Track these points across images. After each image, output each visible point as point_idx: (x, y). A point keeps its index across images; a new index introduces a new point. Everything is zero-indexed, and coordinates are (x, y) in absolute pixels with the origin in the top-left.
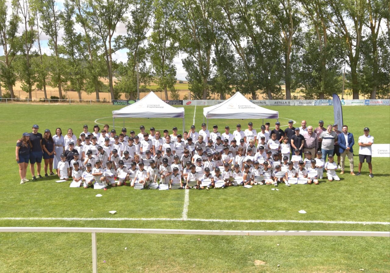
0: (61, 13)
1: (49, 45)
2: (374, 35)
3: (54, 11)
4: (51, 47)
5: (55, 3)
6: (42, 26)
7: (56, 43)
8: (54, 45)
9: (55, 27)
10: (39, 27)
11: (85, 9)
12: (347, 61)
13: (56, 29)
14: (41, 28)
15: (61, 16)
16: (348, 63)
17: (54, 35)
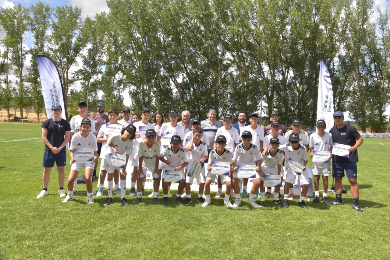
0: (31, 49)
1: (15, 74)
2: (284, 80)
3: (22, 46)
4: (16, 76)
5: (23, 40)
7: (21, 72)
8: (19, 74)
9: (22, 59)
10: (8, 59)
11: (50, 46)
12: (264, 98)
14: (10, 59)
15: (31, 52)
16: (265, 100)
17: (21, 66)
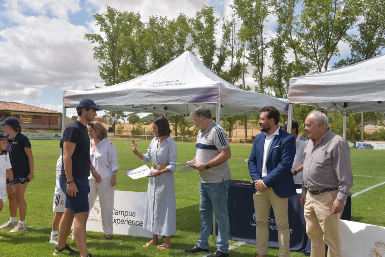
0: (273, 39)
1: (253, 77)
3: (262, 38)
4: (255, 79)
5: (264, 29)
6: (248, 56)
7: (261, 74)
8: (259, 77)
9: (262, 56)
10: (245, 58)
11: (298, 31)
13: (263, 58)
14: (247, 58)
15: (271, 44)
17: (261, 64)
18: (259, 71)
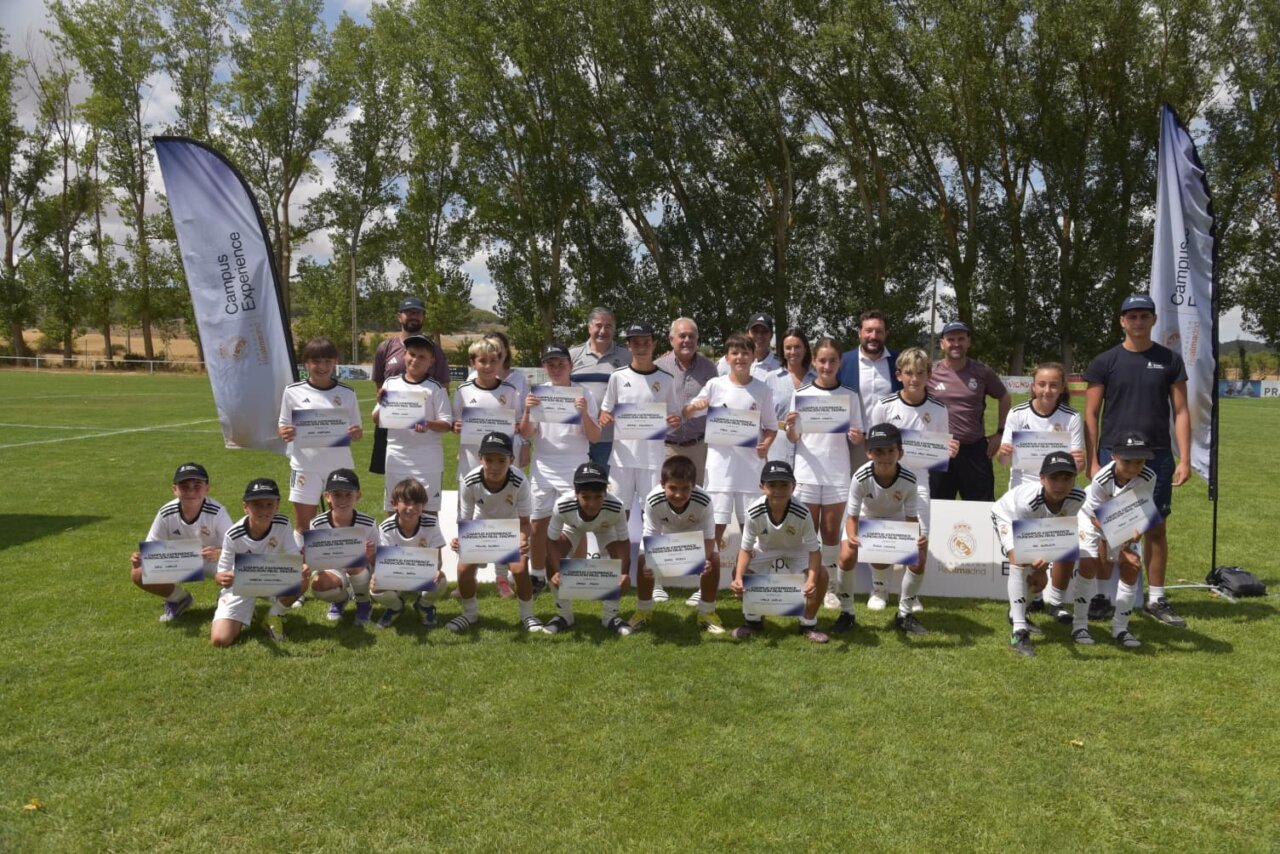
0: (169, 130)
1: (121, 215)
3: (139, 123)
4: (126, 220)
5: (142, 102)
6: (107, 164)
7: (141, 208)
8: (134, 215)
9: (142, 166)
10: (100, 169)
11: (227, 119)
13: (142, 172)
14: (104, 168)
17: (139, 186)
18: (135, 201)
